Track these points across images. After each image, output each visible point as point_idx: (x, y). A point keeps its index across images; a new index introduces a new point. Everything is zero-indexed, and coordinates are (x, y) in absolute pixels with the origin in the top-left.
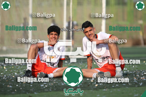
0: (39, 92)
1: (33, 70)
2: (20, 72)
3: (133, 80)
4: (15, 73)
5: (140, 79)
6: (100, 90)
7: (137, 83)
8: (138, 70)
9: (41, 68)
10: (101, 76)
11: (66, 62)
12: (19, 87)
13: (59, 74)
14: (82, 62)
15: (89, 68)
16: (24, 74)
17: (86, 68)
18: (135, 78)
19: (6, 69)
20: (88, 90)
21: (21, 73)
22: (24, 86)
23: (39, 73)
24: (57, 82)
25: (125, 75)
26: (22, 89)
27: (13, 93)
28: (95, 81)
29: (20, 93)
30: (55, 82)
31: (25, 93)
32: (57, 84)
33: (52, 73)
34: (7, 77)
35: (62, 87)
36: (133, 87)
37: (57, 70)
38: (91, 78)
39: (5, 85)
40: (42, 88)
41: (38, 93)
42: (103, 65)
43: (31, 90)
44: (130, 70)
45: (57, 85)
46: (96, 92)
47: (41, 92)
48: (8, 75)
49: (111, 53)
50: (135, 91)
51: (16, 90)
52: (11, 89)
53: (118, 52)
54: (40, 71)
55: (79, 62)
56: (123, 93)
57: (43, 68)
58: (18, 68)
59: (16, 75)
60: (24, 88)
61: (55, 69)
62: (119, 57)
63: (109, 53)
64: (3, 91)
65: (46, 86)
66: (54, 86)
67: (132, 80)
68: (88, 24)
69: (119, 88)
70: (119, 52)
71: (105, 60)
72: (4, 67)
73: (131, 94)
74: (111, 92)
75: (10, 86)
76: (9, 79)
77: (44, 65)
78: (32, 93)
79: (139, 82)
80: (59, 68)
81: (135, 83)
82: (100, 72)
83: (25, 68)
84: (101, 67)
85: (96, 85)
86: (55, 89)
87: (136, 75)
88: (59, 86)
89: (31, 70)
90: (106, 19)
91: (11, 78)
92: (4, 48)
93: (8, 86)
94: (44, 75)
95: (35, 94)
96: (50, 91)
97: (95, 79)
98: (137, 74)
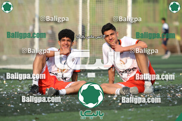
0: (48, 113)
1: (41, 85)
2: (24, 87)
3: (167, 97)
4: (17, 89)
5: (175, 96)
6: (125, 110)
7: (172, 101)
8: (172, 84)
9: (50, 82)
10: (126, 92)
11: (82, 74)
12: (23, 106)
13: (73, 90)
14: (102, 75)
15: (111, 82)
16: (30, 90)
17: (106, 83)
18: (169, 95)
19: (6, 83)
20: (110, 109)
21: (26, 88)
22: (29, 105)
23: (48, 89)
24: (71, 100)
25: (156, 91)
26: (27, 109)
27: (15, 114)
28: (119, 98)
29: (24, 115)
30: (67, 101)
31: (31, 114)
32: (71, 102)
33: (64, 88)
34: (8, 94)
35: (77, 107)
36: (166, 106)
37: (70, 84)
38: (114, 95)
39: (5, 104)
40: (52, 108)
41: (46, 114)
42: (128, 79)
43: (37, 110)
44: (163, 85)
45: (70, 104)
46: (120, 112)
47: (51, 113)
48: (9, 92)
49: (139, 64)
50: (169, 111)
51: (18, 111)
52: (13, 109)
53: (147, 62)
54: (49, 86)
55: (98, 75)
56: (153, 114)
57: (53, 82)
58: (22, 83)
59: (19, 91)
60: (29, 108)
61: (68, 84)
62: (149, 68)
63: (135, 64)
64: (2, 111)
65: (57, 105)
66: (67, 106)
67: (165, 97)
68: (110, 26)
69: (149, 107)
70: (149, 62)
71: (131, 72)
72: (4, 82)
73: (163, 115)
74: (139, 112)
75: (11, 105)
76: (10, 96)
77: (53, 79)
78: (39, 113)
79: (173, 100)
80: (72, 82)
81: (168, 101)
82: (125, 87)
83: (30, 83)
84: (125, 81)
85: (120, 104)
86: (68, 109)
87: (170, 91)
88: (74, 106)
89: (38, 85)
90: (132, 23)
91: (13, 95)
92: (4, 57)
93: (9, 105)
94: (54, 92)
95: (43, 115)
96: (62, 112)
97: (118, 96)
98: (171, 89)
